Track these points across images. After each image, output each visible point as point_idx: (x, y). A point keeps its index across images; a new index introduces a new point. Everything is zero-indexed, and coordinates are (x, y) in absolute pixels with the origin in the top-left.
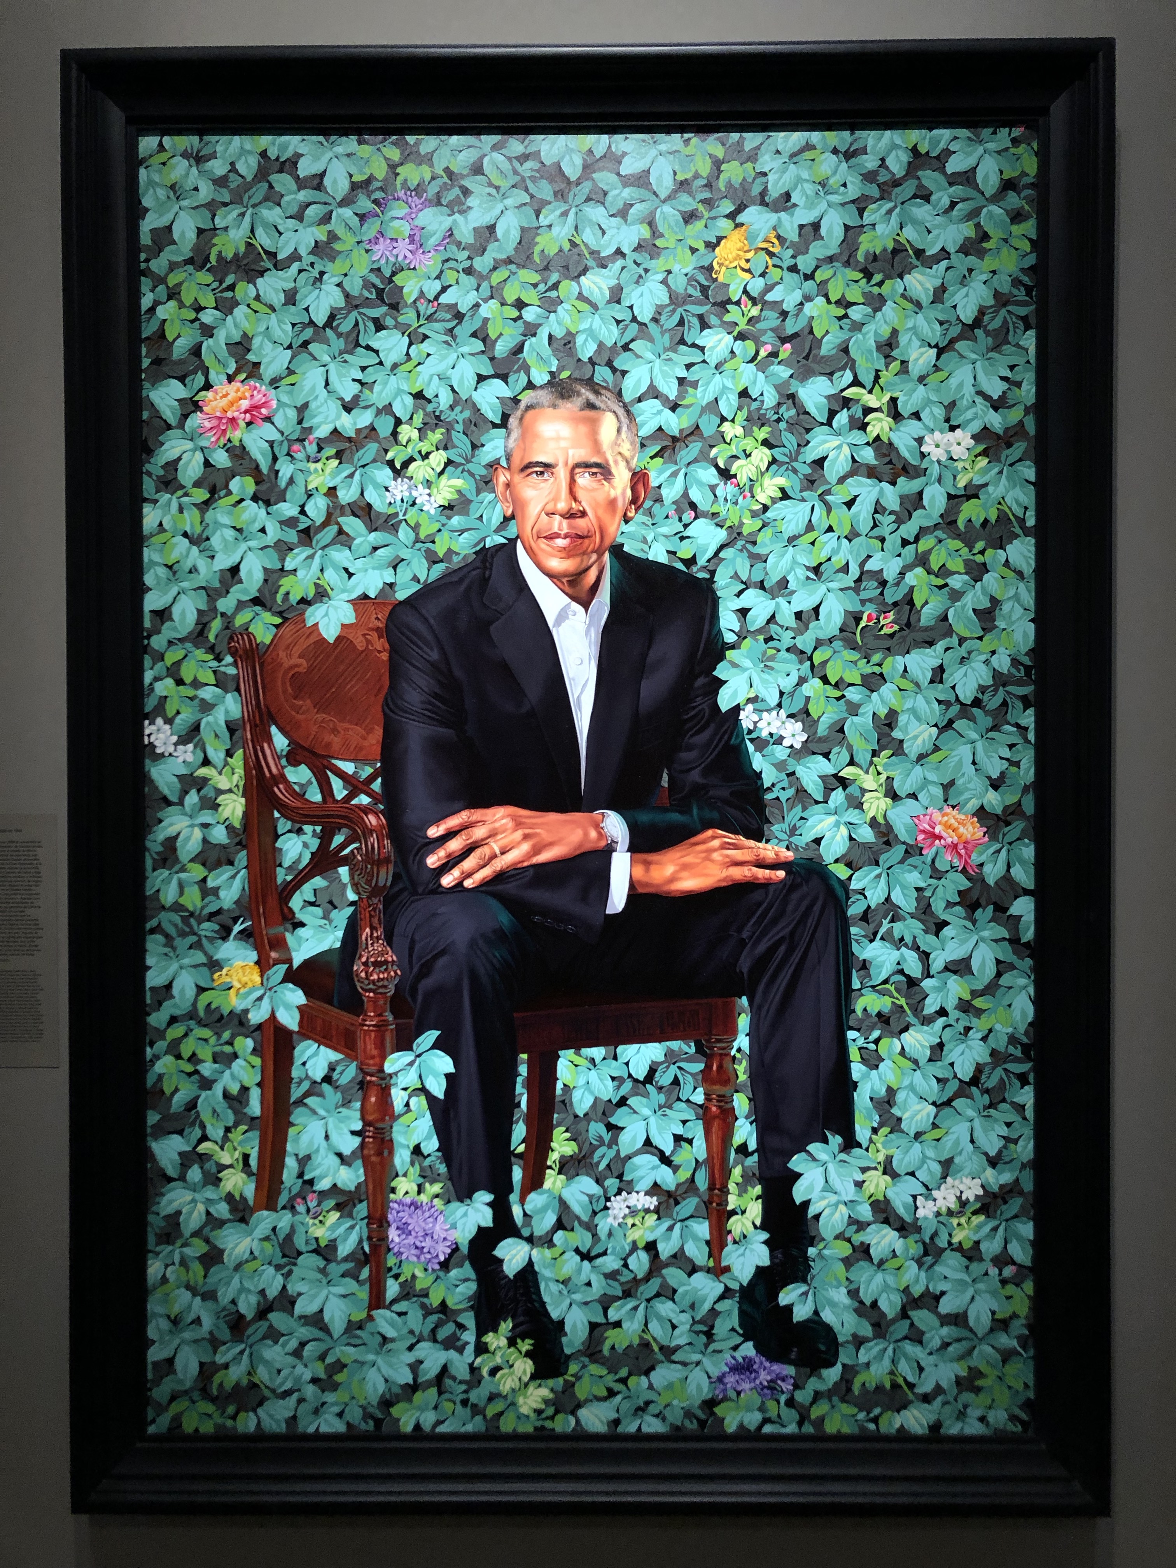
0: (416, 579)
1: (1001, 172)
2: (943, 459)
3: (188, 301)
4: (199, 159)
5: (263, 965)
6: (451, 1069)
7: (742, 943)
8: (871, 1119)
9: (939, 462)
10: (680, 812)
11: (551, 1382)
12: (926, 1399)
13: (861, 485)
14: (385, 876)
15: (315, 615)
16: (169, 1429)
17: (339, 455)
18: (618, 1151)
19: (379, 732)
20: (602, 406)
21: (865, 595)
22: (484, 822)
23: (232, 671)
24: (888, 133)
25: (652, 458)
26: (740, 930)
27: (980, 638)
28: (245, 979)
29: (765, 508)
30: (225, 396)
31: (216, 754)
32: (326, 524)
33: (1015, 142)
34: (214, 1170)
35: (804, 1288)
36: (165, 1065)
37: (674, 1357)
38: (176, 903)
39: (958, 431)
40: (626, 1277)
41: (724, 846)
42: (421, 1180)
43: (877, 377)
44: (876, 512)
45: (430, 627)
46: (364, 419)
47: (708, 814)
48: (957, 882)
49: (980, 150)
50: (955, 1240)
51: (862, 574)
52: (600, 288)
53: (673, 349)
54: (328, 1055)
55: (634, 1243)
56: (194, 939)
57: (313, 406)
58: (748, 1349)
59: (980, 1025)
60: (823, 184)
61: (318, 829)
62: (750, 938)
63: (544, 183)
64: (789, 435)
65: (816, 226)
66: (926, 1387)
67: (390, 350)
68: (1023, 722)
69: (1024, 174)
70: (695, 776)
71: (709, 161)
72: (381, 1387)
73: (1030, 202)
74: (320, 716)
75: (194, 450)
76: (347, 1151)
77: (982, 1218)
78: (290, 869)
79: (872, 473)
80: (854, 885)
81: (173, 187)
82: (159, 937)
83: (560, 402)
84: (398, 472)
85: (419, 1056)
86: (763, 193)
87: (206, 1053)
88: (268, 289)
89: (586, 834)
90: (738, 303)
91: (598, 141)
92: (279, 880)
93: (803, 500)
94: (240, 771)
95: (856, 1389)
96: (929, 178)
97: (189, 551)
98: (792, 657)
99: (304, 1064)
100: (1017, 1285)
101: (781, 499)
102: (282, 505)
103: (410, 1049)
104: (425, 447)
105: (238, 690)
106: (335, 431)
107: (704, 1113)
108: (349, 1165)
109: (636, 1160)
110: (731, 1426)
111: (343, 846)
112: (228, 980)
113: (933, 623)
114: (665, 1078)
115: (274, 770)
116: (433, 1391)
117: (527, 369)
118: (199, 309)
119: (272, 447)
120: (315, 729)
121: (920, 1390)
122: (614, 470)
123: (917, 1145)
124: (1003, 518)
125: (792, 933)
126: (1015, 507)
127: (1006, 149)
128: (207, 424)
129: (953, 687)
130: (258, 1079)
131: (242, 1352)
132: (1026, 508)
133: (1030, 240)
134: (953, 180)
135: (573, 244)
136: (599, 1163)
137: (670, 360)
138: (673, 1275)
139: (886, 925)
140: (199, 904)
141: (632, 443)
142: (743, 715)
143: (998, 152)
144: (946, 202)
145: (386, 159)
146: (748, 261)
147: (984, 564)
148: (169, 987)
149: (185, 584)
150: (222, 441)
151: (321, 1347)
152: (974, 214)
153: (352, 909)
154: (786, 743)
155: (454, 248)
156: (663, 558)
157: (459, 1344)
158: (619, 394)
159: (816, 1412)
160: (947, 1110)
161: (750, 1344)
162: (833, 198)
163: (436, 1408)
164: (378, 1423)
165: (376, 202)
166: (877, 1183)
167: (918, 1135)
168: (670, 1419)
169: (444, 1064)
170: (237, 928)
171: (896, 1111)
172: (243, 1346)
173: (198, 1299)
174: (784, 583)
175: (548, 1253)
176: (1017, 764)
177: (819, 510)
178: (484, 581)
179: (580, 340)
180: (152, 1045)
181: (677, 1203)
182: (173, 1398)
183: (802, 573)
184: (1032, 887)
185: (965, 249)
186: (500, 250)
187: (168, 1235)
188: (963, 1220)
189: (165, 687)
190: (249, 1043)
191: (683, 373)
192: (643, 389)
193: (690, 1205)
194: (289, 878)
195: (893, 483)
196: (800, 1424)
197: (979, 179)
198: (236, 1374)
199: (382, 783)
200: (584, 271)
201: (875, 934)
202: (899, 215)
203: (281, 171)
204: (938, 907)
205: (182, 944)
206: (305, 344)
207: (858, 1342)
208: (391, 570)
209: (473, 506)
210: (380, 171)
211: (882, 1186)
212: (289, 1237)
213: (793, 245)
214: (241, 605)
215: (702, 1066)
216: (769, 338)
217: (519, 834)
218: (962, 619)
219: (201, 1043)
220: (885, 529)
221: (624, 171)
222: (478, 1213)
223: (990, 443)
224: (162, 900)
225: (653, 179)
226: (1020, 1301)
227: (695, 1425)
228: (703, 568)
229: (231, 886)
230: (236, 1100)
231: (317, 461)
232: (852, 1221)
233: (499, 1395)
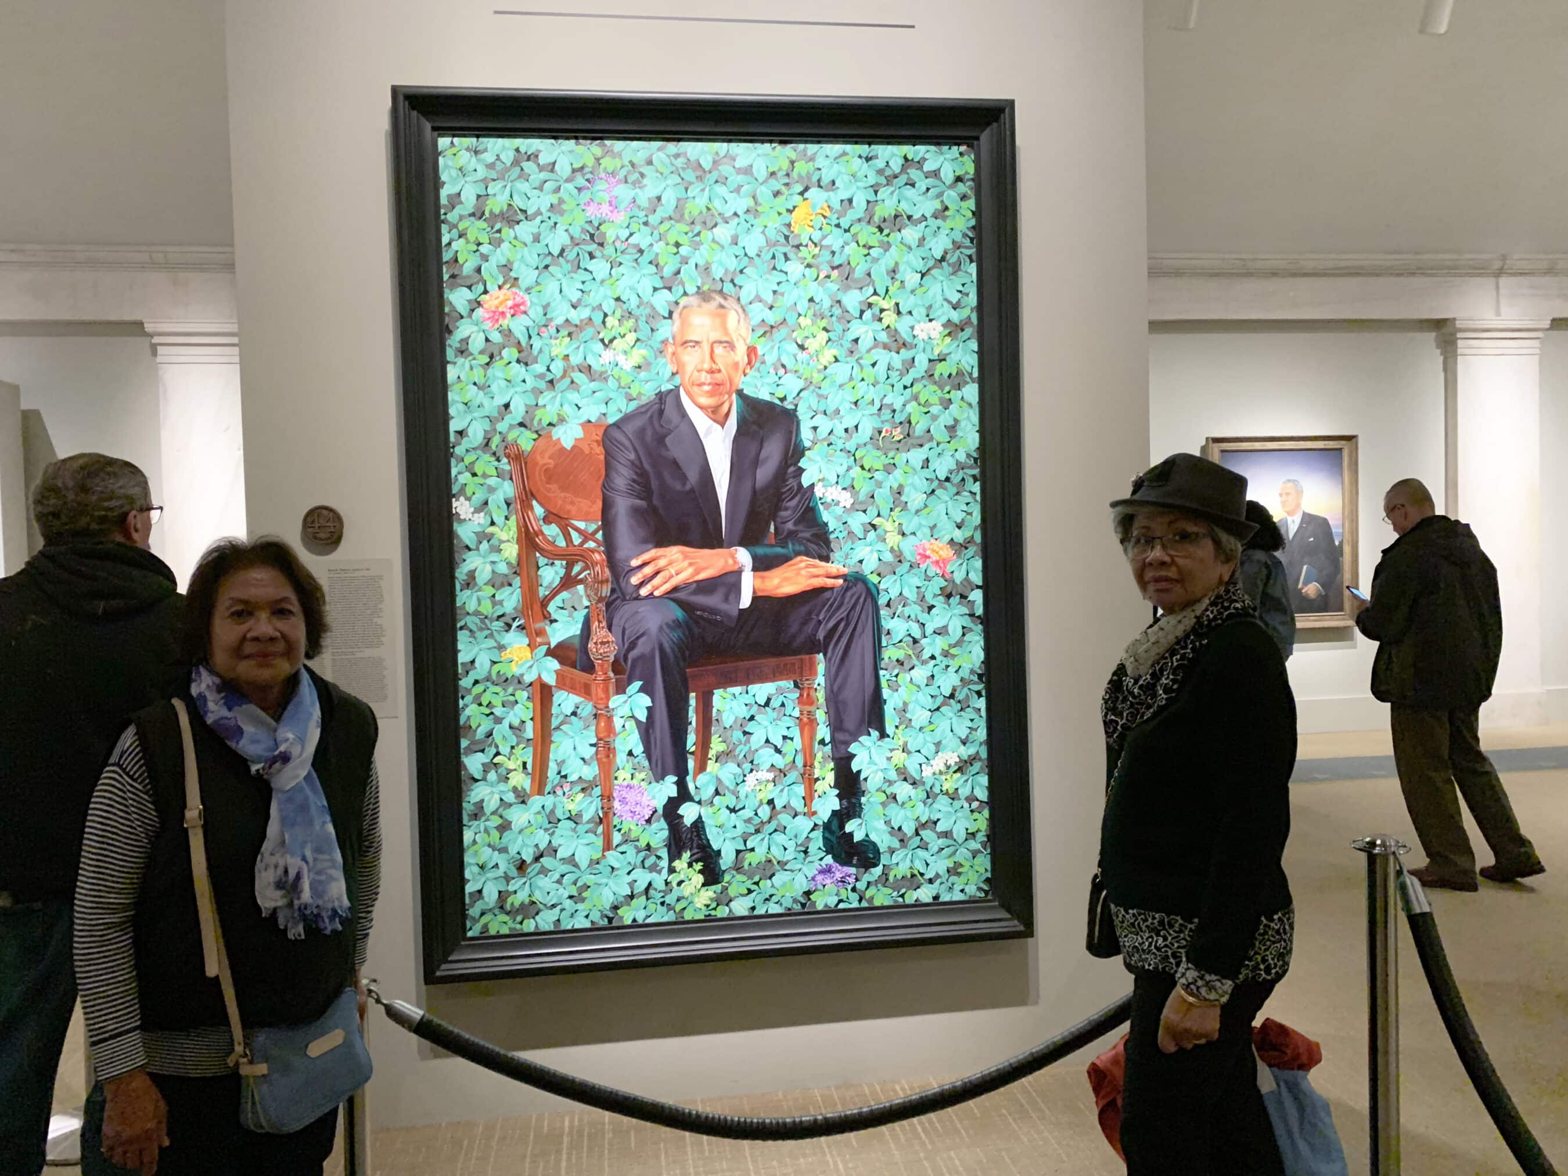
1: (954, 171)
3: (472, 239)
4: (476, 152)
5: (532, 646)
6: (650, 704)
7: (820, 622)
8: (895, 721)
9: (923, 340)
10: (783, 547)
11: (714, 887)
12: (931, 881)
13: (880, 354)
14: (606, 590)
15: (557, 433)
16: (480, 933)
17: (570, 335)
18: (750, 747)
19: (599, 504)
20: (728, 306)
21: (884, 418)
22: (665, 556)
23: (507, 468)
24: (890, 147)
26: (818, 615)
27: (949, 442)
28: (521, 655)
29: (826, 368)
30: (497, 298)
31: (499, 519)
32: (563, 377)
33: (961, 154)
34: (504, 773)
36: (471, 710)
37: (786, 867)
38: (476, 610)
39: (934, 322)
40: (757, 821)
41: (807, 567)
42: (633, 771)
43: (887, 291)
44: (889, 369)
45: (629, 439)
46: (584, 313)
47: (798, 548)
48: (939, 583)
49: (942, 158)
50: (944, 788)
51: (881, 405)
52: (725, 236)
53: (769, 273)
54: (574, 699)
55: (761, 800)
56: (487, 632)
57: (553, 305)
58: (829, 859)
59: (954, 664)
60: (854, 176)
61: (564, 563)
62: (824, 619)
63: (690, 171)
64: (838, 325)
65: (850, 201)
66: (931, 875)
67: (599, 271)
68: (974, 490)
69: (967, 173)
70: (790, 526)
71: (787, 161)
72: (612, 898)
73: (971, 189)
74: (563, 495)
75: (479, 331)
76: (587, 757)
77: (958, 775)
78: (547, 587)
79: (886, 347)
80: (882, 586)
81: (460, 169)
82: (465, 632)
83: (703, 304)
84: (606, 344)
85: (630, 697)
86: (819, 181)
87: (497, 701)
88: (522, 232)
89: (726, 562)
90: (806, 246)
91: (721, 147)
92: (541, 594)
93: (847, 362)
94: (514, 529)
95: (891, 878)
96: (914, 174)
97: (477, 394)
98: (843, 454)
99: (559, 705)
100: (980, 812)
101: (834, 362)
102: (535, 366)
103: (624, 692)
104: (622, 330)
105: (511, 479)
106: (567, 320)
107: (799, 722)
108: (589, 764)
109: (760, 751)
110: (820, 907)
111: (579, 573)
112: (510, 656)
113: (922, 434)
114: (775, 703)
115: (536, 528)
116: (644, 897)
117: (683, 284)
118: (479, 244)
119: (528, 330)
120: (560, 502)
121: (927, 877)
122: (736, 345)
123: (921, 734)
124: (960, 373)
125: (848, 615)
126: (966, 366)
127: (956, 159)
128: (487, 316)
129: (934, 471)
130: (531, 716)
131: (525, 883)
132: (973, 367)
133: (972, 211)
134: (928, 175)
135: (708, 209)
136: (739, 755)
137: (768, 279)
138: (784, 818)
139: (900, 608)
140: (491, 610)
141: (747, 329)
142: (816, 490)
143: (953, 160)
144: (924, 189)
145: (593, 154)
146: (811, 221)
147: (950, 399)
148: (473, 662)
149: (476, 415)
150: (496, 326)
151: (574, 876)
152: (940, 195)
153: (586, 610)
154: (842, 505)
155: (637, 210)
156: (767, 397)
157: (658, 868)
158: (739, 299)
159: (868, 894)
160: (937, 713)
161: (830, 856)
162: (859, 184)
163: (645, 908)
164: (610, 920)
165: (588, 180)
166: (899, 758)
167: (921, 729)
168: (784, 905)
171: (908, 715)
172: (524, 880)
173: (496, 853)
174: (837, 412)
175: (710, 810)
176: (970, 514)
177: (857, 368)
178: (661, 412)
179: (714, 267)
180: (463, 698)
181: (785, 775)
183: (848, 405)
184: (980, 584)
185: (935, 216)
186: (664, 211)
188: (948, 777)
189: (465, 478)
190: (525, 694)
191: (776, 288)
192: (752, 297)
193: (793, 776)
194: (547, 593)
195: (898, 353)
196: (860, 901)
197: (942, 175)
198: (522, 897)
199: (604, 535)
200: (716, 225)
201: (894, 614)
202: (898, 195)
203: (528, 159)
204: (929, 597)
205: (480, 635)
206: (546, 267)
208: (604, 405)
209: (653, 366)
210: (590, 162)
211: (902, 759)
212: (552, 812)
213: (837, 212)
214: (511, 427)
215: (798, 695)
216: (825, 267)
217: (686, 563)
218: (939, 432)
219: (494, 695)
220: (894, 379)
221: (737, 166)
222: (669, 788)
223: (953, 329)
224: (467, 609)
225: (754, 170)
226: (982, 822)
227: (799, 907)
228: (791, 403)
229: (511, 599)
230: (516, 729)
231: (556, 338)
232: (886, 780)
233: (683, 898)
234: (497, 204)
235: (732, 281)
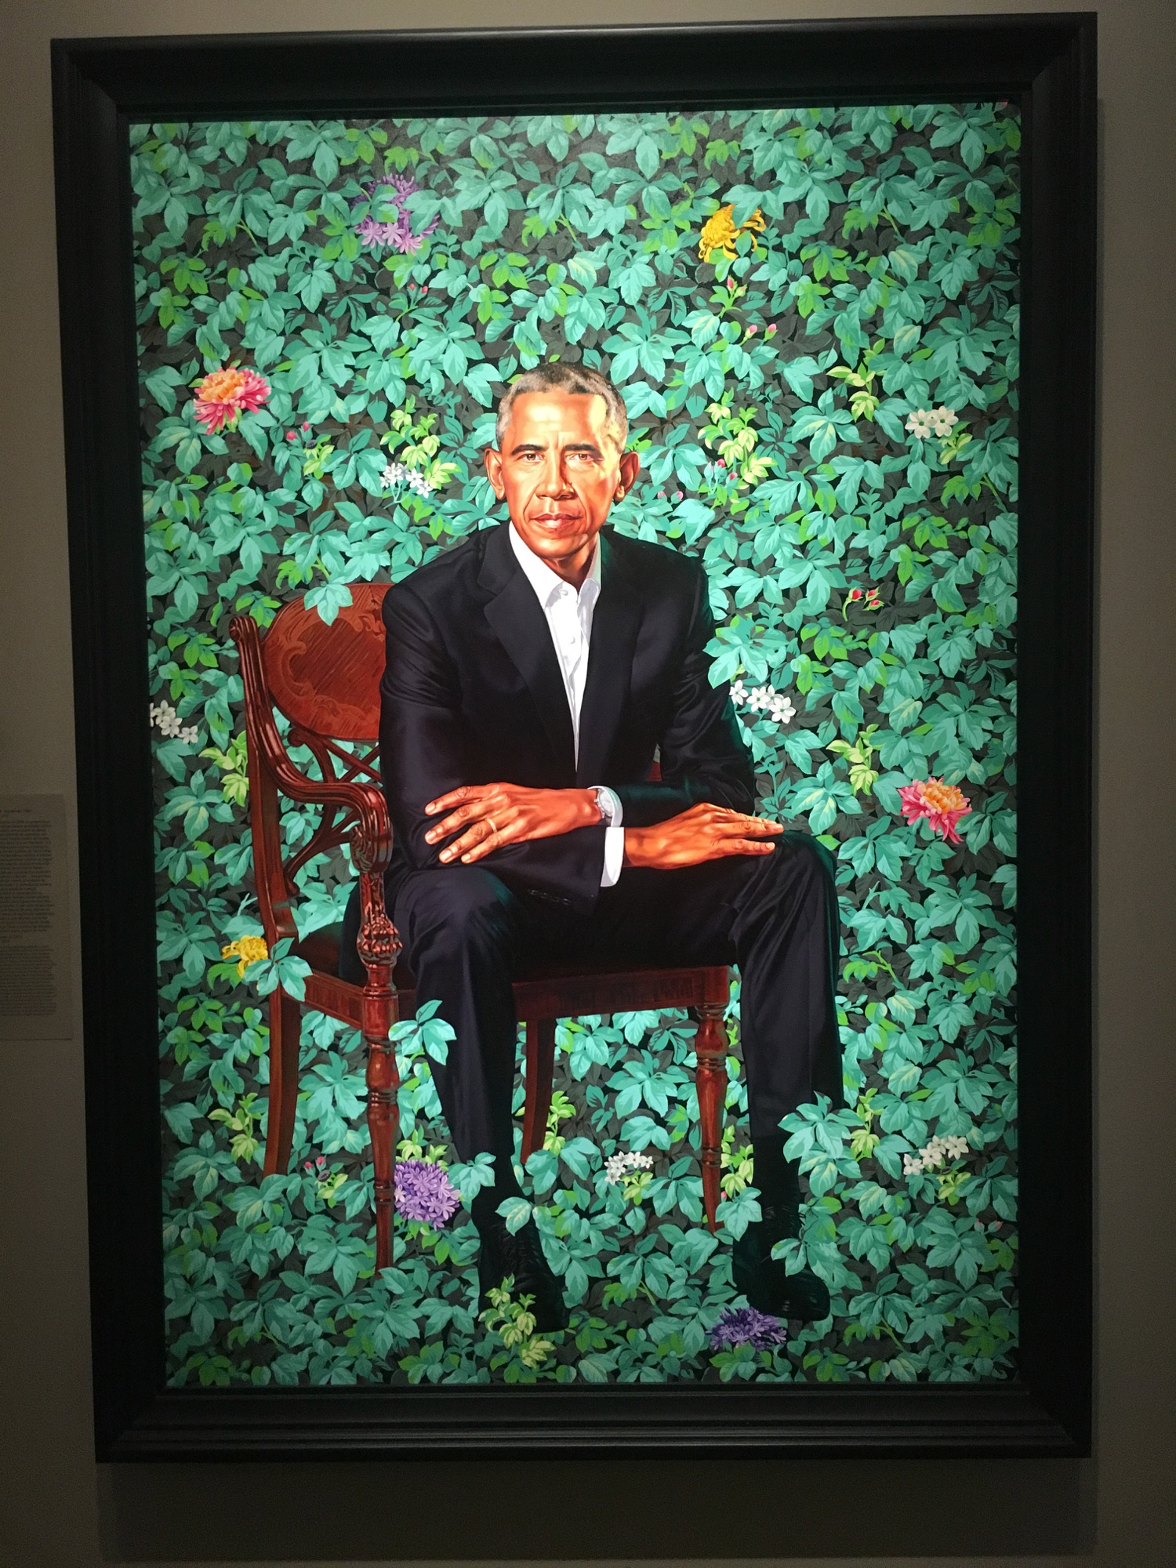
0: (411, 562)
1: (985, 147)
2: (927, 436)
3: (181, 287)
4: (188, 145)
5: (269, 939)
6: (451, 1036)
7: (734, 914)
8: (859, 1081)
9: (923, 439)
10: (673, 787)
11: (552, 1335)
12: (915, 1348)
13: (845, 464)
14: (385, 853)
15: (313, 599)
16: (187, 1383)
17: (333, 441)
18: (615, 1114)
19: (377, 712)
20: (592, 389)
21: (850, 572)
22: (480, 799)
23: (234, 654)
24: (872, 109)
25: (641, 440)
26: (731, 901)
27: (964, 614)
28: (252, 953)
29: (752, 488)
30: (220, 383)
31: (220, 736)
32: (322, 509)
33: (999, 116)
34: (226, 1135)
35: (795, 1243)
36: (176, 1036)
37: (671, 1311)
38: (185, 880)
39: (942, 408)
40: (624, 1233)
41: (716, 820)
42: (425, 1143)
43: (862, 356)
44: (861, 490)
45: (426, 609)
46: (358, 405)
47: (700, 789)
48: (941, 851)
49: (964, 125)
50: (942, 1197)
51: (847, 551)
52: (588, 271)
53: (660, 331)
54: (333, 1025)
55: (631, 1200)
56: (202, 914)
57: (307, 392)
58: (742, 1303)
59: (964, 989)
60: (808, 161)
61: (320, 807)
62: (741, 908)
63: (531, 165)
64: (775, 416)
65: (801, 204)
66: (916, 1338)
67: (381, 336)
68: (1006, 695)
69: (1008, 148)
70: (687, 752)
71: (694, 140)
72: (390, 1341)
73: (1014, 177)
74: (320, 698)
75: (191, 437)
76: (354, 1116)
77: (968, 1175)
78: (293, 846)
79: (856, 452)
80: (842, 856)
81: (164, 174)
82: (169, 914)
83: (549, 386)
84: (392, 458)
85: (422, 1024)
86: (748, 171)
87: (215, 1024)
88: (260, 275)
89: (580, 810)
90: (724, 284)
91: (584, 121)
92: (284, 857)
93: (790, 479)
94: (243, 752)
95: (847, 1340)
96: (914, 154)
97: (189, 537)
98: (780, 633)
99: (311, 1033)
100: (1003, 1240)
101: (768, 479)
102: (279, 491)
103: (413, 1018)
104: (418, 432)
105: (240, 672)
106: (330, 416)
107: (696, 1076)
108: (356, 1129)
109: (632, 1122)
110: (726, 1375)
111: (344, 823)
112: (236, 953)
113: (917, 599)
114: (659, 1044)
115: (277, 751)
116: (440, 1344)
117: (516, 353)
118: (192, 295)
119: (268, 433)
120: (314, 710)
121: (908, 1340)
122: (603, 451)
123: (903, 1105)
124: (986, 493)
125: (782, 903)
126: (998, 483)
127: (990, 124)
128: (204, 411)
129: (937, 662)
130: (267, 1047)
131: (255, 1310)
132: (1009, 484)
133: (1014, 214)
134: (937, 155)
135: (560, 227)
136: (596, 1125)
137: (658, 342)
138: (669, 1231)
139: (872, 894)
140: (207, 881)
141: (621, 425)
142: (733, 691)
143: (983, 127)
144: (930, 177)
145: (374, 142)
146: (733, 241)
147: (968, 540)
148: (179, 960)
149: (186, 570)
150: (219, 428)
151: (330, 1304)
152: (958, 189)
153: (354, 884)
154: (776, 718)
155: (443, 232)
156: (652, 538)
157: (464, 1299)
158: (608, 377)
159: (808, 1362)
160: (934, 1071)
161: (744, 1297)
162: (818, 175)
163: (442, 1361)
164: (387, 1376)
165: (364, 186)
166: (864, 1141)
167: (904, 1096)
168: (668, 1370)
169: (446, 1032)
170: (244, 904)
171: (882, 1073)
172: (255, 1304)
173: (212, 1260)
174: (771, 561)
175: (548, 1212)
176: (1000, 736)
177: (805, 489)
178: (478, 563)
179: (568, 323)
180: (163, 1016)
181: (672, 1162)
182: (191, 1353)
183: (788, 551)
184: (1014, 855)
185: (950, 224)
186: (489, 233)
187: (181, 1199)
188: (949, 1178)
189: (168, 671)
190: (258, 1014)
191: (670, 355)
192: (631, 371)
193: (684, 1164)
194: (293, 855)
195: (878, 462)
196: (793, 1373)
197: (963, 153)
198: (250, 1330)
199: (381, 762)
200: (572, 254)
201: (862, 902)
202: (884, 192)
203: (270, 156)
204: (923, 875)
205: (191, 919)
206: (298, 331)
207: (848, 1295)
208: (387, 554)
209: (465, 490)
210: (368, 155)
211: (870, 1145)
212: (299, 1200)
213: (778, 223)
214: (241, 590)
215: (694, 1031)
216: (755, 319)
217: (514, 811)
218: (945, 594)
219: (211, 1014)
220: (870, 509)
221: (610, 151)
222: (480, 1173)
223: (973, 420)
224: (171, 877)
225: (639, 159)
226: (1005, 1255)
227: (692, 1375)
228: (692, 548)
229: (237, 864)
230: (246, 1068)
231: (312, 447)
232: (841, 1178)
233: (503, 1348)
234: (222, 226)
235: (598, 347)
